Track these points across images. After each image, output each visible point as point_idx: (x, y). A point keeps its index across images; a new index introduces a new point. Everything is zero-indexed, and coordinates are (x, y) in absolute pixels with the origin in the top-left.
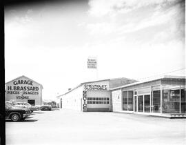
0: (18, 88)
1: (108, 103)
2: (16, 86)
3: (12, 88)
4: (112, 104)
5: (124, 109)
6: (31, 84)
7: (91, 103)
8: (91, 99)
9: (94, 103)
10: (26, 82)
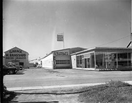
0: (13, 55)
1: (69, 63)
2: (11, 54)
3: (9, 55)
4: (71, 64)
5: (78, 67)
6: (21, 52)
7: (59, 63)
8: (59, 61)
9: (60, 63)
10: (18, 51)
